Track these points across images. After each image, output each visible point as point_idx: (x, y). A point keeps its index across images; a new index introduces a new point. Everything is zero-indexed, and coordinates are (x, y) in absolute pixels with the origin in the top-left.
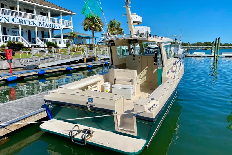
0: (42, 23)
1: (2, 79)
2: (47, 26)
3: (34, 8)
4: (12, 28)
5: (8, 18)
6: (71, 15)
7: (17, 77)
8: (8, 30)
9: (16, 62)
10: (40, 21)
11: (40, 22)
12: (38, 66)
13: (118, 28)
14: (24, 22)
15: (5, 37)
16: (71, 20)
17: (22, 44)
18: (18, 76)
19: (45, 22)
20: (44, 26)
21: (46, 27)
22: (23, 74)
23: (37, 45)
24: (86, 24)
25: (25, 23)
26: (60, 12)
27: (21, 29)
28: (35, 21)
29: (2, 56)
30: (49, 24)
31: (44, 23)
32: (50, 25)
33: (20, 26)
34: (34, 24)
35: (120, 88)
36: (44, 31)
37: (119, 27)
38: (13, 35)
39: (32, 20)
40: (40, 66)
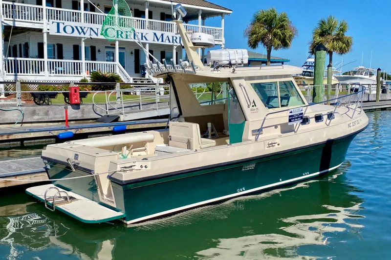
0: (159, 36)
1: (51, 135)
2: (170, 42)
3: (146, 6)
4: (106, 47)
5: (98, 29)
6: (222, 16)
7: (74, 134)
8: (99, 51)
9: (86, 110)
10: (155, 31)
11: (155, 34)
12: (119, 117)
13: (339, 38)
14: (124, 35)
15: (92, 64)
16: (221, 27)
17: (116, 77)
18: (77, 133)
19: (166, 34)
20: (162, 41)
21: (167, 43)
22: (86, 129)
23: (147, 79)
24: (253, 34)
25: (127, 38)
26: (198, 10)
27: (120, 48)
28: (145, 31)
29: (67, 99)
30: (173, 37)
31: (162, 35)
32: (175, 38)
33: (117, 43)
34: (144, 38)
35: (164, 152)
36: (166, 51)
37: (343, 35)
38: (107, 61)
39: (141, 31)
40: (122, 118)
